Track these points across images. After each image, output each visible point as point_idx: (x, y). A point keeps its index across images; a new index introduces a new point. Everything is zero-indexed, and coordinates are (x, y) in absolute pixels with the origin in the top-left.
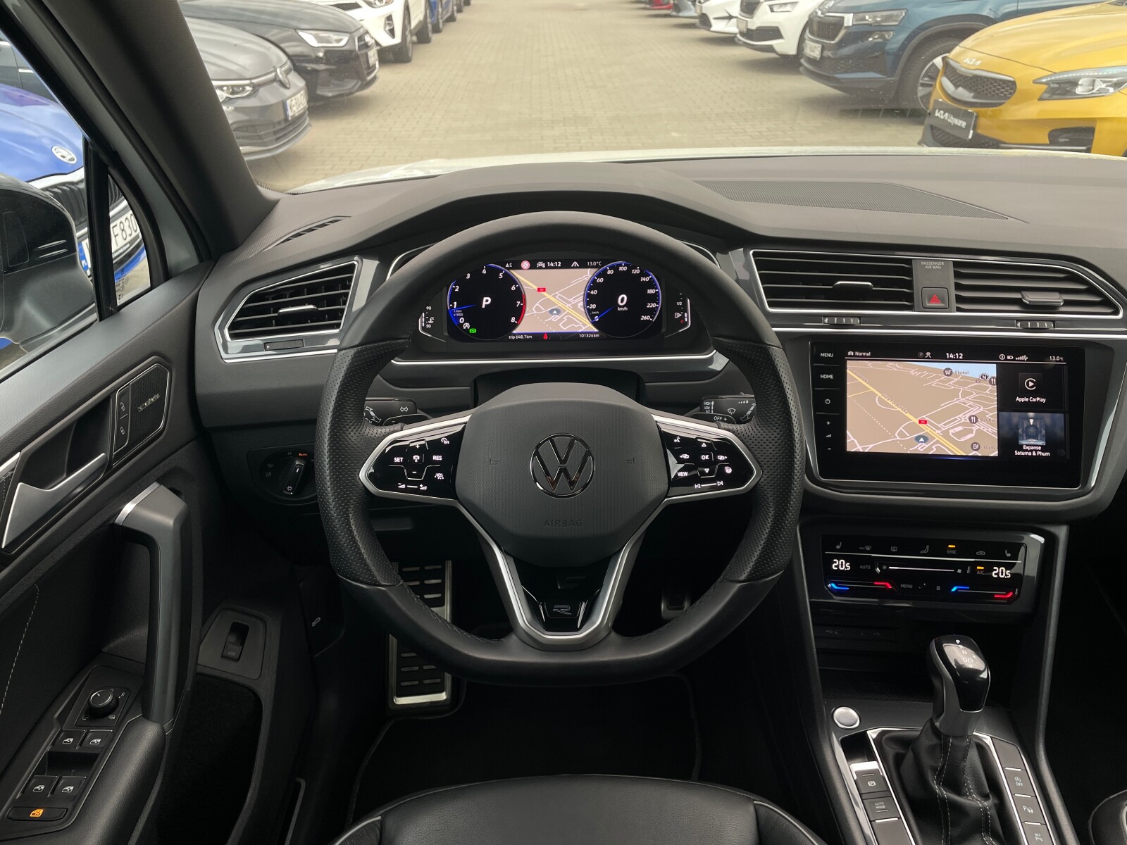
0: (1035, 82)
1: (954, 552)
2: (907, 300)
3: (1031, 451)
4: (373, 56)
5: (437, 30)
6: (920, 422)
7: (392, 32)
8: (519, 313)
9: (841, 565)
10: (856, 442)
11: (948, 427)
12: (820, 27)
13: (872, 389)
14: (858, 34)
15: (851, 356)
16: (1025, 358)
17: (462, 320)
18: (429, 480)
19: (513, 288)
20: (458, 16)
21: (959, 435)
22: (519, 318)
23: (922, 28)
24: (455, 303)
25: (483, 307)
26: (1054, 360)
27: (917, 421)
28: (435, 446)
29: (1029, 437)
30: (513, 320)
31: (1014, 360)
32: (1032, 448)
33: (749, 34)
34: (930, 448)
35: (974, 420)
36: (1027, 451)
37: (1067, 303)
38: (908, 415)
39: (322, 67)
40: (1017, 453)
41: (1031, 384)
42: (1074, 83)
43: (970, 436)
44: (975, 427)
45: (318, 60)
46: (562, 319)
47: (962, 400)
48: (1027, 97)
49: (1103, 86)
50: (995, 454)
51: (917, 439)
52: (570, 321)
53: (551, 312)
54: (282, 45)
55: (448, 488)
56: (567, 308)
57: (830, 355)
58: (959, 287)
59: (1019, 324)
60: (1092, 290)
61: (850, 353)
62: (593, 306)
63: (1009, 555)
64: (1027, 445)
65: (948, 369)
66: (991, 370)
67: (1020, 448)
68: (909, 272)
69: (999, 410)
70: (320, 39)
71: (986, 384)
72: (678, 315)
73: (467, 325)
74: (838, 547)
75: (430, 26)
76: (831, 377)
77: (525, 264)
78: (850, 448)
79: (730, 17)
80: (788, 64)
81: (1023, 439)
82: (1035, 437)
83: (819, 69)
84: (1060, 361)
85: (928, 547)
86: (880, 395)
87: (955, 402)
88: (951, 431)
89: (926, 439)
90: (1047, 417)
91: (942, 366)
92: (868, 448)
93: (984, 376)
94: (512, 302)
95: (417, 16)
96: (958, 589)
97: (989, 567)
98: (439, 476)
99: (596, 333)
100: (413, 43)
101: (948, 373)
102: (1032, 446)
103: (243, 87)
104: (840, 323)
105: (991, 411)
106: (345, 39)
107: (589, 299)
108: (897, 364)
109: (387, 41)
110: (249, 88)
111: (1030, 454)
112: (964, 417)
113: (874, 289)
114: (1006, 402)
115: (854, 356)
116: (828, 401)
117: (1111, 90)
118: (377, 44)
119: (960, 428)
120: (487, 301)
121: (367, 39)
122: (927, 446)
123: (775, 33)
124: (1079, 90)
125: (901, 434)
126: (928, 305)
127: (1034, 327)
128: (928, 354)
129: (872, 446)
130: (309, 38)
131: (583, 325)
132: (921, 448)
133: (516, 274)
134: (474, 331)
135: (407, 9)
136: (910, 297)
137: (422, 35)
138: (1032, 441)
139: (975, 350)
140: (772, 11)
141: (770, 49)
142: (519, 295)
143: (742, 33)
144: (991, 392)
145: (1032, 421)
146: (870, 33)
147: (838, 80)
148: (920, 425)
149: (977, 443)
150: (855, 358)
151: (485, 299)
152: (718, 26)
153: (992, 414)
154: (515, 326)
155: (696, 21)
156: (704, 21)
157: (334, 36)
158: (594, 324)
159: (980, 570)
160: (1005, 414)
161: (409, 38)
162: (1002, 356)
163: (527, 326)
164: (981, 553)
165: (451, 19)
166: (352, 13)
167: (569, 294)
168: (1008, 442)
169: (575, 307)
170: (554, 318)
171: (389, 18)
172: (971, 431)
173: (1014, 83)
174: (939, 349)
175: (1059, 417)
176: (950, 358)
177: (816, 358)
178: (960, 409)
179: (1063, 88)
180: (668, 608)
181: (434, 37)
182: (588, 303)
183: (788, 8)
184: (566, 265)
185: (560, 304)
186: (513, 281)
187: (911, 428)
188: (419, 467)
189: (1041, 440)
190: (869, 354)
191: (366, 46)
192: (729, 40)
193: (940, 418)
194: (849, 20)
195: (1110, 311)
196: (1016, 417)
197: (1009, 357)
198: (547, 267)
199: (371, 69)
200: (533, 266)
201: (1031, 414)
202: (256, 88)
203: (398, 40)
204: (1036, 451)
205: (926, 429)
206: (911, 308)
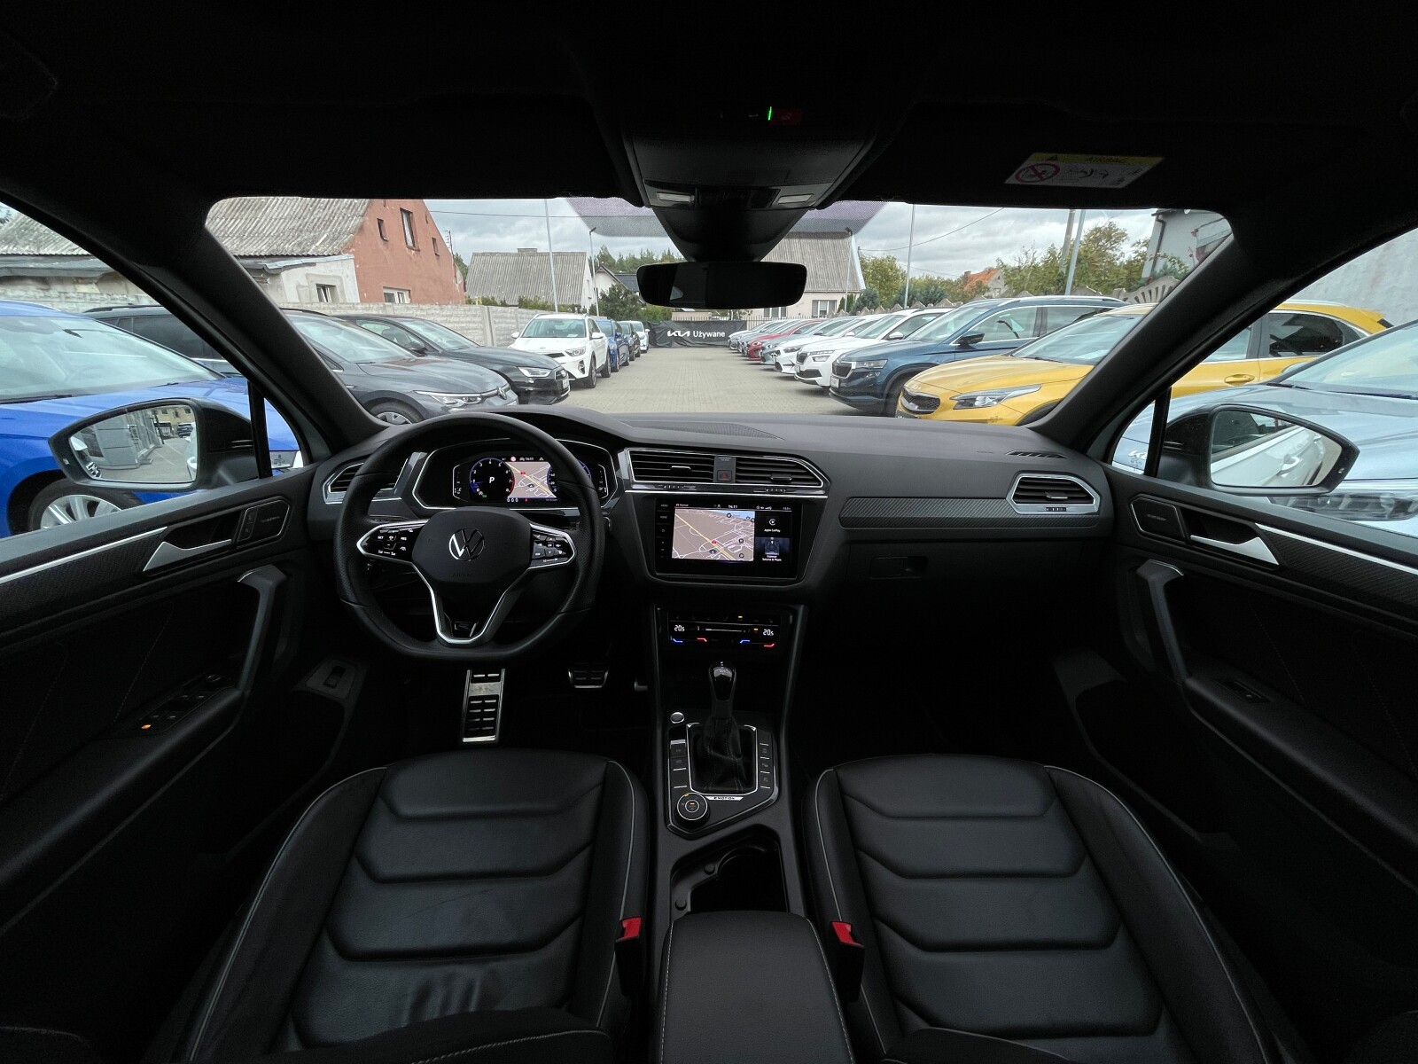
0: (951, 399)
1: (741, 620)
2: (709, 477)
4: (566, 383)
5: (614, 370)
6: (713, 542)
7: (583, 370)
8: (511, 486)
9: (679, 628)
10: (677, 554)
11: (727, 545)
12: (840, 370)
13: (688, 524)
14: (857, 375)
15: (678, 506)
16: (770, 508)
17: (478, 491)
18: (397, 550)
19: (507, 472)
20: (630, 363)
21: (733, 549)
22: (511, 489)
23: (896, 371)
24: (474, 480)
25: (490, 482)
26: (787, 509)
28: (405, 533)
29: (771, 551)
30: (507, 490)
31: (764, 509)
33: (801, 373)
34: (717, 557)
35: (741, 541)
36: (769, 558)
37: (794, 480)
38: (706, 538)
39: (531, 389)
40: (764, 559)
41: (773, 522)
42: (974, 400)
43: (740, 550)
44: (742, 545)
45: (529, 385)
46: (535, 490)
47: (736, 530)
48: (946, 408)
49: (991, 401)
50: (752, 560)
51: (711, 551)
52: (540, 491)
53: (529, 486)
54: (507, 374)
55: (407, 555)
56: (538, 483)
57: (666, 506)
58: (737, 471)
59: (767, 490)
60: (807, 473)
61: (677, 504)
62: (553, 483)
63: (771, 622)
64: (769, 555)
66: (752, 514)
67: (765, 557)
68: (713, 463)
69: (755, 536)
70: (532, 373)
71: (749, 522)
72: (601, 489)
73: (481, 493)
74: (677, 617)
75: (609, 368)
76: (666, 517)
77: (513, 459)
78: (674, 556)
79: (793, 365)
80: (823, 392)
81: (767, 552)
82: (773, 551)
83: (840, 394)
84: (789, 510)
85: (727, 616)
86: (692, 527)
87: (732, 531)
88: (729, 547)
89: (715, 552)
90: (780, 540)
91: (726, 512)
92: (684, 557)
93: (748, 518)
94: (506, 480)
95: (600, 362)
96: (743, 642)
97: (761, 630)
98: (403, 548)
99: (556, 499)
100: (598, 377)
101: (729, 516)
102: (772, 556)
103: (476, 397)
104: (672, 488)
105: (751, 536)
106: (548, 372)
107: (550, 479)
108: (702, 511)
109: (579, 375)
110: (479, 399)
111: (771, 560)
112: (736, 540)
113: (693, 471)
114: (759, 532)
115: (680, 506)
116: (663, 531)
117: (995, 403)
118: (571, 376)
119: (734, 546)
120: (492, 479)
121: (563, 373)
122: (715, 555)
123: (816, 373)
124: (976, 403)
125: (702, 549)
126: (720, 479)
127: (776, 491)
128: (719, 505)
129: (685, 555)
130: (525, 372)
131: (548, 494)
132: (712, 557)
133: (508, 464)
134: (485, 495)
135: (594, 357)
136: (711, 476)
137: (604, 373)
138: (772, 553)
139: (744, 504)
140: (814, 360)
141: (814, 383)
142: (511, 476)
143: (798, 374)
144: (752, 526)
145: (772, 542)
146: (867, 373)
147: (849, 400)
148: (713, 544)
149: (742, 554)
152: (786, 370)
153: (752, 539)
154: (509, 494)
155: (774, 367)
156: (778, 366)
157: (541, 371)
158: (554, 493)
159: (756, 630)
160: (758, 538)
161: (594, 374)
162: (758, 507)
163: (515, 495)
164: (756, 621)
165: (626, 364)
166: (559, 360)
167: (539, 476)
168: (759, 552)
169: (542, 483)
170: (531, 489)
171: (582, 362)
172: (740, 548)
173: (939, 399)
174: (724, 503)
175: (787, 540)
176: (731, 508)
177: (658, 507)
178: (734, 535)
179: (968, 403)
180: (639, 684)
181: (613, 374)
182: (549, 481)
183: (824, 359)
184: (536, 459)
185: (534, 482)
186: (507, 468)
187: (708, 545)
188: (392, 543)
189: (777, 552)
190: (687, 505)
191: (562, 377)
192: (791, 378)
193: (723, 540)
194: (854, 366)
195: (816, 483)
196: (764, 540)
198: (526, 461)
199: (564, 391)
200: (518, 460)
201: (772, 538)
202: (484, 398)
203: (586, 375)
204: (774, 558)
205: (716, 546)
206: (711, 481)
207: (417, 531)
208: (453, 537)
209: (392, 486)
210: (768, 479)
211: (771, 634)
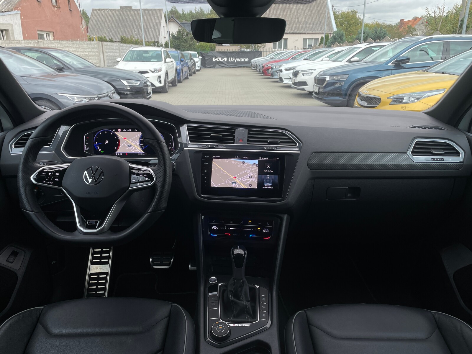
0: (388, 98)
1: (251, 223)
2: (232, 140)
3: (268, 187)
4: (150, 89)
5: (180, 82)
6: (234, 178)
7: (160, 82)
8: (118, 146)
9: (215, 228)
10: (213, 184)
11: (242, 179)
12: (319, 81)
13: (220, 167)
14: (329, 84)
15: (214, 157)
16: (267, 158)
17: (99, 148)
18: (53, 181)
19: (116, 138)
20: (190, 77)
21: (246, 182)
23: (355, 81)
24: (96, 142)
25: (106, 144)
26: (277, 159)
27: (233, 177)
28: (58, 171)
29: (267, 183)
30: (116, 148)
31: (264, 159)
32: (268, 186)
33: (295, 84)
34: (236, 186)
35: (250, 177)
36: (266, 187)
37: (281, 142)
38: (230, 175)
39: (128, 93)
40: (263, 187)
41: (269, 166)
42: (403, 99)
43: (249, 182)
44: (251, 179)
45: (128, 90)
46: (132, 148)
47: (247, 171)
48: (385, 104)
49: (413, 99)
50: (256, 188)
51: (233, 183)
52: (135, 149)
53: (128, 146)
54: (114, 83)
55: (60, 183)
56: (134, 144)
57: (208, 157)
58: (248, 137)
59: (265, 148)
60: (289, 139)
61: (214, 156)
62: (142, 144)
63: (268, 224)
64: (266, 185)
65: (244, 162)
66: (257, 162)
68: (234, 133)
69: (258, 174)
70: (129, 83)
71: (255, 166)
72: (170, 148)
73: (100, 150)
74: (214, 221)
75: (177, 81)
76: (207, 163)
77: (119, 130)
78: (212, 186)
79: (290, 78)
80: (310, 94)
81: (265, 183)
82: (269, 183)
83: (319, 96)
84: (278, 159)
85: (242, 221)
86: (222, 169)
87: (245, 171)
88: (243, 181)
89: (235, 183)
90: (273, 177)
91: (242, 161)
92: (217, 186)
93: (254, 164)
94: (115, 142)
95: (171, 76)
96: (252, 236)
97: (262, 229)
98: (57, 179)
99: (144, 153)
100: (169, 86)
101: (243, 163)
102: (268, 185)
103: (94, 98)
104: (211, 147)
105: (256, 174)
106: (139, 83)
107: (141, 142)
108: (228, 160)
109: (158, 85)
110: (96, 98)
111: (267, 188)
112: (248, 176)
113: (223, 137)
114: (260, 172)
115: (215, 157)
116: (206, 171)
117: (416, 100)
118: (153, 85)
119: (246, 180)
120: (107, 142)
121: (148, 83)
122: (236, 185)
123: (305, 83)
124: (404, 101)
125: (228, 181)
126: (239, 142)
127: (270, 149)
128: (238, 157)
129: (218, 185)
130: (125, 82)
131: (140, 151)
132: (234, 186)
133: (116, 133)
134: (103, 152)
135: (167, 74)
136: (234, 140)
137: (173, 83)
138: (268, 184)
139: (252, 156)
140: (303, 75)
141: (303, 89)
142: (118, 140)
143: (293, 84)
144: (256, 169)
145: (268, 178)
146: (336, 83)
147: (325, 100)
148: (234, 179)
149: (251, 184)
150: (215, 158)
151: (106, 141)
152: (286, 82)
153: (256, 175)
154: (116, 150)
155: (278, 80)
156: (281, 79)
157: (134, 82)
158: (143, 150)
159: (259, 229)
160: (260, 175)
161: (167, 84)
162: (260, 158)
163: (120, 151)
164: (259, 223)
165: (187, 78)
166: (145, 75)
167: (134, 140)
168: (260, 184)
169: (136, 144)
170: (130, 148)
171: (160, 77)
172: (249, 181)
173: (380, 99)
174: (241, 155)
175: (277, 176)
176: (244, 158)
177: (203, 158)
178: (246, 174)
179: (399, 100)
181: (179, 85)
182: (141, 143)
183: (309, 74)
184: (133, 130)
185: (131, 143)
186: (116, 135)
187: (231, 180)
188: (50, 177)
189: (271, 183)
190: (220, 157)
191: (147, 86)
192: (289, 87)
193: (240, 176)
194: (328, 78)
195: (294, 144)
196: (263, 176)
197: (262, 158)
198: (126, 131)
199: (148, 94)
200: (122, 131)
201: (268, 176)
202: (99, 98)
203: (162, 85)
204: (269, 187)
205: (236, 180)
206: (234, 143)
207: (65, 170)
208: (86, 172)
209: (49, 145)
210: (266, 142)
211: (268, 231)
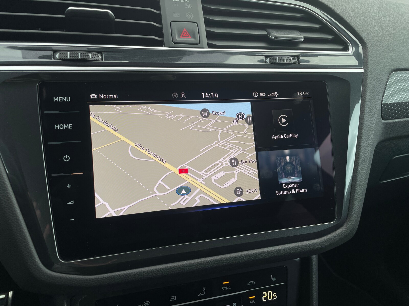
1: (228, 288)
2: (156, 34)
3: (291, 189)
6: (181, 171)
10: (107, 206)
11: (209, 173)
13: (123, 138)
15: (94, 99)
16: (275, 94)
21: (221, 181)
27: (177, 172)
29: (287, 175)
31: (266, 97)
32: (291, 186)
34: (193, 200)
35: (234, 163)
36: (287, 189)
37: (307, 40)
38: (167, 165)
40: (279, 193)
41: (284, 120)
43: (233, 180)
44: (237, 170)
47: (222, 142)
50: (258, 196)
51: (179, 191)
57: (65, 99)
58: (208, 23)
59: (268, 60)
60: (324, 28)
63: (274, 279)
64: (287, 184)
65: (205, 110)
66: (246, 108)
67: (280, 187)
68: (156, 5)
69: (258, 149)
71: (242, 123)
76: (69, 126)
78: (100, 214)
81: (282, 178)
82: (292, 175)
84: (306, 96)
85: (204, 288)
86: (132, 144)
87: (215, 145)
88: (213, 178)
89: (188, 190)
90: (301, 153)
91: (199, 107)
92: (123, 210)
93: (240, 116)
97: (260, 295)
101: (205, 114)
102: (291, 184)
104: (74, 58)
105: (249, 151)
108: (149, 107)
111: (290, 192)
112: (225, 161)
113: (116, 20)
115: (98, 99)
116: (66, 158)
119: (222, 174)
122: (190, 198)
125: (161, 188)
126: (178, 39)
127: (282, 62)
128: (183, 94)
129: (126, 207)
132: (183, 202)
136: (159, 31)
138: (290, 179)
144: (248, 131)
145: (288, 158)
148: (181, 175)
149: (239, 188)
150: (98, 102)
153: (252, 155)
159: (251, 299)
160: (263, 153)
162: (255, 94)
164: (251, 283)
172: (233, 176)
176: (206, 98)
177: (47, 104)
178: (220, 152)
187: (170, 180)
189: (298, 176)
190: (116, 97)
193: (200, 165)
195: (341, 47)
196: (273, 155)
197: (262, 94)
201: (287, 151)
204: (295, 188)
205: (187, 179)
206: (161, 44)
211: (273, 297)
